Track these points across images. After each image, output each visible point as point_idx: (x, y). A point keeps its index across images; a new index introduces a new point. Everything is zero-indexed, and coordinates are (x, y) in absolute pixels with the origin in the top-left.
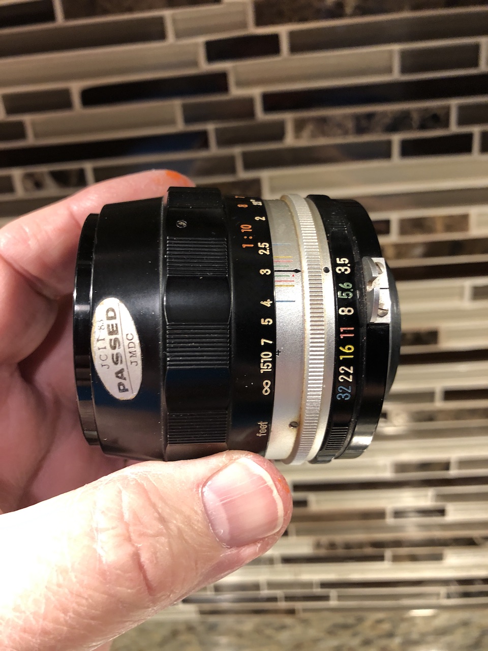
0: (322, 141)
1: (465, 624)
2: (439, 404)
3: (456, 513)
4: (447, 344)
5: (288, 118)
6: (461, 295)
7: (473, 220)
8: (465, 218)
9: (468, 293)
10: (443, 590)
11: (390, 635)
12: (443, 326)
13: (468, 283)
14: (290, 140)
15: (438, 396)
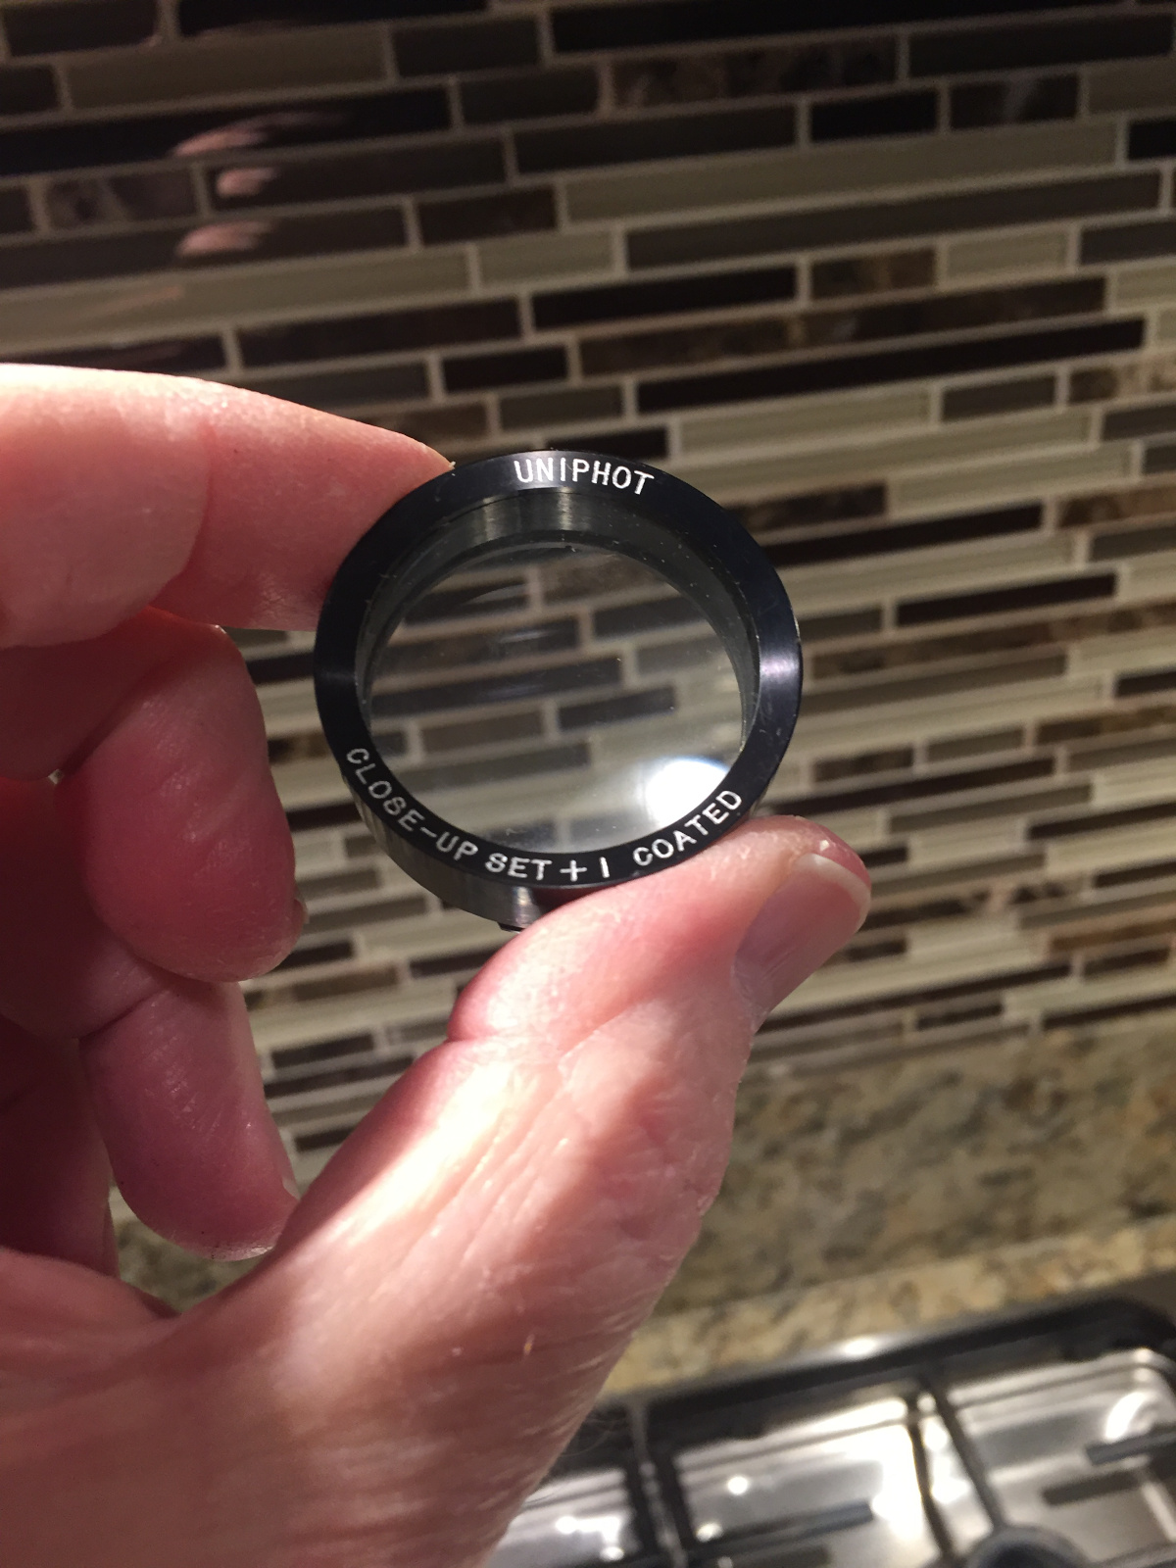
0: (667, 110)
1: (951, 1080)
2: (891, 634)
3: (929, 852)
4: (902, 512)
5: (603, 62)
6: (923, 413)
7: (943, 262)
8: (927, 258)
9: (935, 406)
10: (908, 1015)
11: (816, 1126)
12: (895, 476)
13: (936, 388)
14: (607, 109)
15: (889, 617)
